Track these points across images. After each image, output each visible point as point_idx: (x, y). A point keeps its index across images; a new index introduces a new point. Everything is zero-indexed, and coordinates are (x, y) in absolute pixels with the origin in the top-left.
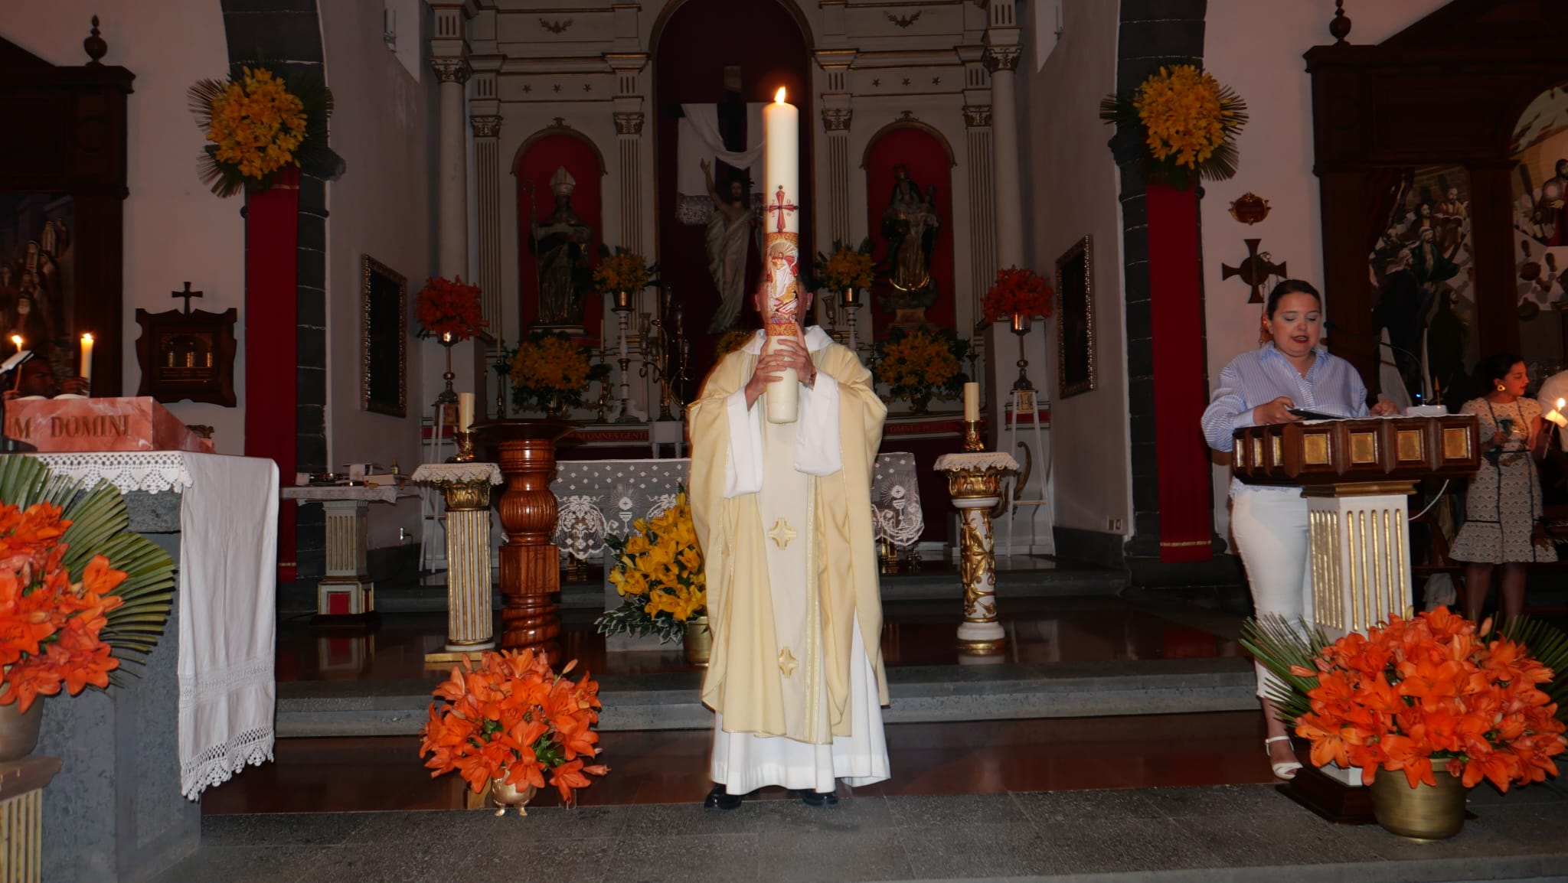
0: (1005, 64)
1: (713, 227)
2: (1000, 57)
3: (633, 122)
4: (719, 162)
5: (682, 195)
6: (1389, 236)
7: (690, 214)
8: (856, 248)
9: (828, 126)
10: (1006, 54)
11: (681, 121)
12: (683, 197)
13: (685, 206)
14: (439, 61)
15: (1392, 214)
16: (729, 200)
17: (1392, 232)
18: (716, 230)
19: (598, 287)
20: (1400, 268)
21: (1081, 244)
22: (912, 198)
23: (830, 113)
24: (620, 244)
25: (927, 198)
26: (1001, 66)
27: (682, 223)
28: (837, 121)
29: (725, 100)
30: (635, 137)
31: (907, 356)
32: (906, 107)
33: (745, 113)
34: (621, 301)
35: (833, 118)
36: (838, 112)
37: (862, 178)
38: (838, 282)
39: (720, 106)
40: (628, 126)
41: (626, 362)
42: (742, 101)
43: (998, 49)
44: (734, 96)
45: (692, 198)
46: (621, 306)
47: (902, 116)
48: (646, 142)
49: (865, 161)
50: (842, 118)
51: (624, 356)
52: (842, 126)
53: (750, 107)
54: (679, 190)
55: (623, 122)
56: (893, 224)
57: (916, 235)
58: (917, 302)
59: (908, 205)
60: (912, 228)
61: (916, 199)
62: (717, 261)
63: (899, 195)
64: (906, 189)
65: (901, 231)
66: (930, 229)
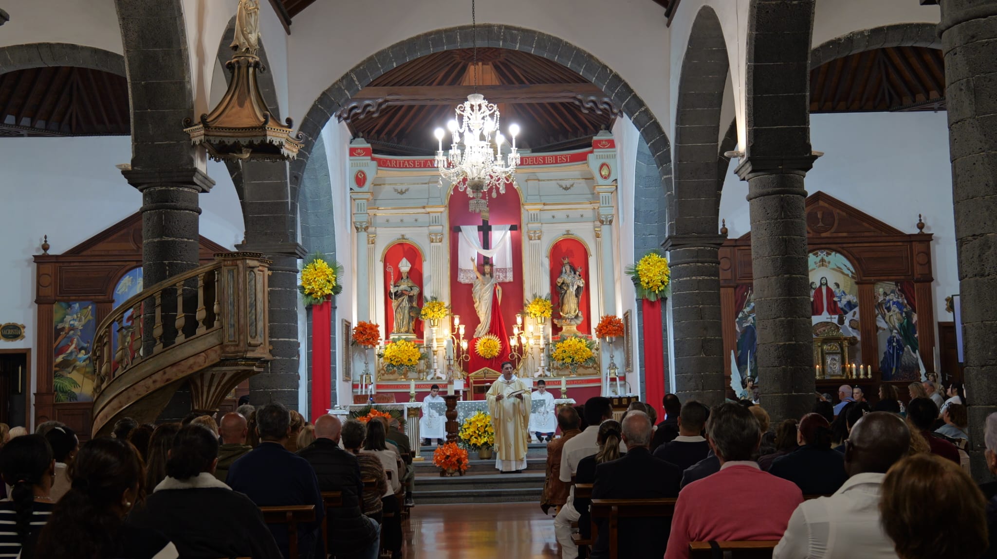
0: (606, 222)
1: (476, 287)
2: (604, 219)
3: (438, 237)
4: (479, 254)
6: (744, 312)
7: (463, 279)
8: (544, 298)
9: (529, 238)
10: (606, 218)
11: (460, 233)
12: (462, 270)
13: (462, 274)
14: (358, 223)
15: (745, 303)
16: (483, 274)
17: (745, 310)
18: (478, 288)
19: (423, 317)
20: (748, 325)
21: (627, 312)
22: (570, 272)
23: (532, 232)
24: (432, 294)
25: (578, 273)
26: (605, 223)
27: (461, 283)
28: (535, 236)
29: (481, 224)
30: (440, 244)
31: (567, 349)
32: (568, 228)
33: (491, 230)
34: (434, 323)
35: (532, 235)
36: (535, 232)
37: (547, 262)
38: (535, 315)
39: (479, 227)
40: (436, 239)
41: (436, 351)
42: (489, 224)
43: (603, 216)
44: (485, 222)
45: (465, 271)
46: (434, 325)
47: (566, 233)
48: (444, 247)
49: (548, 254)
50: (537, 235)
51: (435, 349)
52: (537, 238)
53: (493, 227)
54: (459, 267)
55: (434, 237)
56: (563, 283)
57: (572, 290)
58: (573, 322)
59: (568, 276)
60: (571, 287)
61: (573, 273)
62: (478, 302)
63: (564, 270)
64: (568, 268)
65: (565, 288)
66: (579, 287)
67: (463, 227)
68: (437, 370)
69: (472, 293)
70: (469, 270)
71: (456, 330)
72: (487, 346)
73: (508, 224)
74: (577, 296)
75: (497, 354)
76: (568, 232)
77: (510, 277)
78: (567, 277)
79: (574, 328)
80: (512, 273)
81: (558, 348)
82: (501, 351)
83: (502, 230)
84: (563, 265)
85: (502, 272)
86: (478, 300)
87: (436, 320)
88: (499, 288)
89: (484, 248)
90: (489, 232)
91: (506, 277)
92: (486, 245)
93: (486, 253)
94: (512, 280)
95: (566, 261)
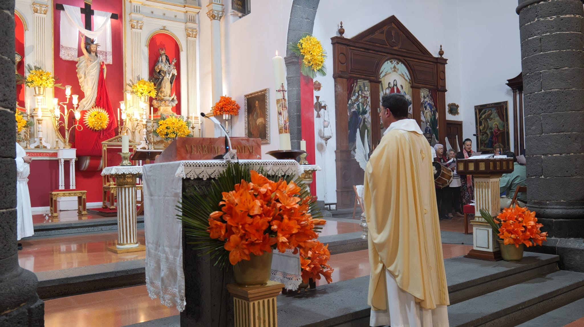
0: (218, 18)
1: (80, 64)
2: (216, 15)
3: (43, 9)
5: (62, 46)
6: (352, 100)
7: (64, 55)
9: (132, 27)
10: (218, 14)
11: (62, 12)
12: (63, 47)
13: (63, 51)
15: (352, 93)
16: (89, 51)
17: (352, 98)
18: (82, 65)
20: (354, 110)
21: (263, 91)
22: (166, 62)
23: (135, 21)
24: (36, 64)
25: (173, 63)
26: (216, 18)
27: (61, 59)
28: (137, 25)
29: (84, 7)
30: (45, 15)
31: (170, 126)
32: (164, 25)
33: (93, 14)
34: (39, 91)
35: (135, 24)
36: (138, 22)
37: (146, 51)
38: (142, 93)
39: (81, 9)
40: (41, 10)
41: (41, 120)
42: (92, 9)
43: (215, 12)
44: (87, 6)
45: (66, 48)
46: (39, 94)
47: (162, 28)
48: (48, 18)
49: (147, 44)
50: (139, 25)
51: (40, 118)
52: (139, 28)
53: (95, 12)
54: (61, 44)
55: (38, 8)
56: (160, 71)
57: (168, 77)
58: (170, 104)
59: (165, 65)
60: (167, 75)
61: (168, 63)
62: (83, 78)
63: (160, 60)
64: (164, 58)
65: (163, 74)
66: (173, 75)
67: (65, 6)
68: (43, 139)
69: (76, 68)
70: (70, 48)
71: (68, 100)
72: (98, 118)
73: (110, 12)
74: (171, 83)
75: (106, 127)
76: (164, 28)
77: (109, 60)
78: (163, 66)
79: (170, 109)
80: (111, 56)
81: (161, 125)
82: (109, 124)
83: (104, 16)
84: (161, 55)
85: (102, 54)
86: (83, 75)
87: (42, 89)
88: (105, 67)
89: (86, 28)
90: (92, 16)
91: (106, 59)
92: (88, 25)
93: (87, 33)
94: (111, 63)
95: (163, 52)
